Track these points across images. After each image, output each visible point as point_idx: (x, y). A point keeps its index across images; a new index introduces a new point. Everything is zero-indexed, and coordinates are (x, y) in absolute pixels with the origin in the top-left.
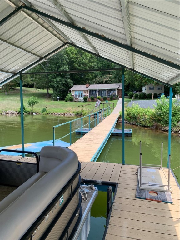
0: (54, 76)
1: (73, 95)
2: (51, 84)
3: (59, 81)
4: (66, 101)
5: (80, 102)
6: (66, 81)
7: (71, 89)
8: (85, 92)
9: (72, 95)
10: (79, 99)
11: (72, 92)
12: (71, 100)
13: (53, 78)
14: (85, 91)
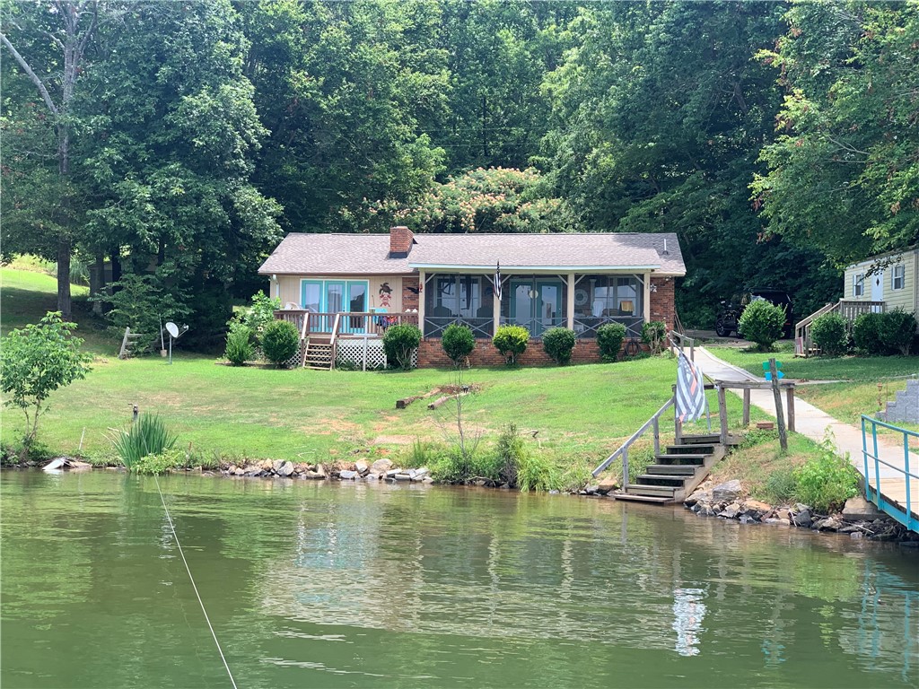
0: (132, 159)
1: (296, 315)
2: (103, 222)
3: (175, 201)
4: (238, 361)
5: (350, 366)
6: (227, 203)
7: (270, 265)
8: (386, 289)
9: (281, 315)
10: (342, 343)
11: (275, 290)
12: (280, 352)
13: (119, 171)
14: (385, 283)
